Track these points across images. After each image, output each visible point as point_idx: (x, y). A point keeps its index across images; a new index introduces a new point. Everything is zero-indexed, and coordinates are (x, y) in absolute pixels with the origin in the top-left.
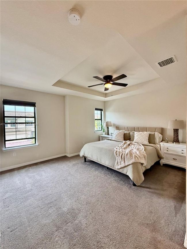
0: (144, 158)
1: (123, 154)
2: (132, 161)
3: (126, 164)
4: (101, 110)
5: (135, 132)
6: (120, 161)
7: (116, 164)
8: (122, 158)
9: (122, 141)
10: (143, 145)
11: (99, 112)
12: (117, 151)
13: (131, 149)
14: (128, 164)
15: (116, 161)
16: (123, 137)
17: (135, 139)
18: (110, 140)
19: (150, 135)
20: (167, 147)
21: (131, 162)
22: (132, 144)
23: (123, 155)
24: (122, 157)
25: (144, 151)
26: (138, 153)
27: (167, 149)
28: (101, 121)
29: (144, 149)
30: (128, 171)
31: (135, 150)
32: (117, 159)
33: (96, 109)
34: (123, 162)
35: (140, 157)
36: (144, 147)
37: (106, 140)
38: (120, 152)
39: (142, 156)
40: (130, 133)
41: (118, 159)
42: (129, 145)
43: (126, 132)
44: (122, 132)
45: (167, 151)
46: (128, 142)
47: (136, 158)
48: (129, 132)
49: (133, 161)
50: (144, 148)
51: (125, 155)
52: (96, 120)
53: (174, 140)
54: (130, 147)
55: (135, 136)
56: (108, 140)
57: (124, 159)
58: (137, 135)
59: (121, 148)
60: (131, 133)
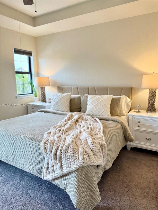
0: (101, 154)
1: (60, 148)
2: (76, 164)
3: (65, 171)
4: (29, 54)
5: (88, 96)
6: (52, 164)
7: (44, 170)
8: (56, 157)
9: (67, 113)
10: (100, 119)
11: (26, 57)
12: (47, 140)
13: (79, 131)
14: (69, 170)
15: (45, 165)
16: (69, 105)
17: (88, 110)
18: (45, 112)
19: (113, 100)
20: (139, 121)
21: (74, 167)
22: (82, 119)
23: (59, 151)
24: (56, 154)
25: (102, 134)
26: (90, 141)
27: (139, 124)
28: (29, 75)
29: (102, 130)
30: (69, 184)
31: (85, 133)
32: (46, 159)
33: (18, 51)
34: (58, 165)
35: (93, 152)
36: (103, 123)
37: (36, 113)
38: (53, 144)
39: (98, 149)
40: (80, 98)
41: (49, 159)
42: (77, 121)
43: (73, 96)
44: (67, 96)
45: (139, 126)
46: (76, 115)
47: (86, 157)
48: (78, 96)
49: (79, 164)
50: (101, 126)
51: (63, 151)
52: (17, 73)
53: (148, 108)
54: (77, 126)
55: (88, 103)
56: (41, 112)
57: (61, 159)
58: (91, 101)
59: (60, 130)
60: (82, 98)
